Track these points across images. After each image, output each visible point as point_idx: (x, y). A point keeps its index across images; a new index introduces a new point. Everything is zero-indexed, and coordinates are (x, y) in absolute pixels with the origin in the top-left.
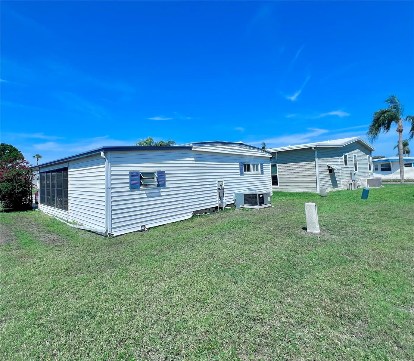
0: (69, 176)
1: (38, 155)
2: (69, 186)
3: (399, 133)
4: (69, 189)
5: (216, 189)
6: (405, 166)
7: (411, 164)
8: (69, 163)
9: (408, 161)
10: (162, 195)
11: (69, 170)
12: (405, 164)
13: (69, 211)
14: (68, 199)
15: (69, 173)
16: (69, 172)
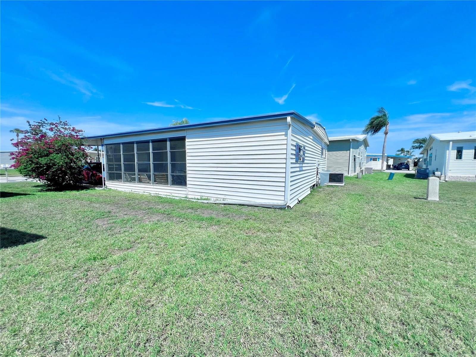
0: (187, 147)
1: (18, 129)
2: (187, 158)
3: (385, 135)
4: (187, 161)
5: (315, 169)
6: (373, 160)
7: (377, 159)
8: (187, 131)
9: (375, 157)
10: (303, 169)
11: (187, 140)
12: (373, 159)
13: (188, 186)
14: (187, 173)
15: (187, 144)
16: (187, 142)
